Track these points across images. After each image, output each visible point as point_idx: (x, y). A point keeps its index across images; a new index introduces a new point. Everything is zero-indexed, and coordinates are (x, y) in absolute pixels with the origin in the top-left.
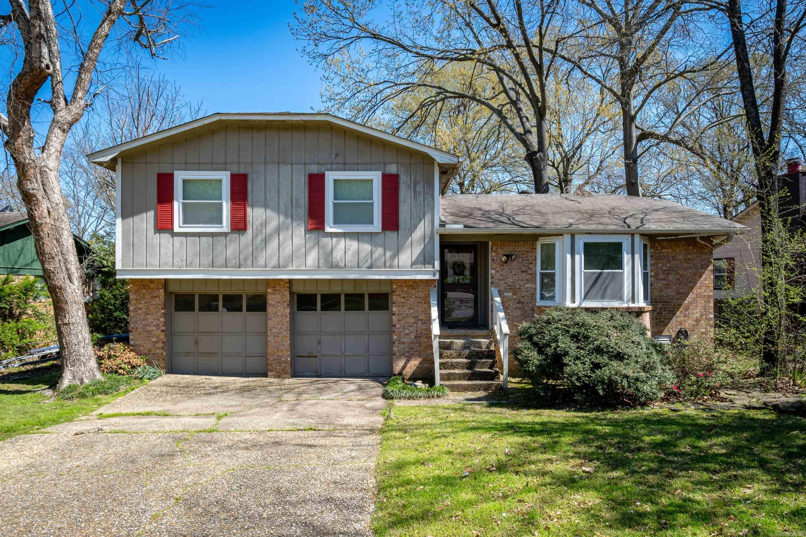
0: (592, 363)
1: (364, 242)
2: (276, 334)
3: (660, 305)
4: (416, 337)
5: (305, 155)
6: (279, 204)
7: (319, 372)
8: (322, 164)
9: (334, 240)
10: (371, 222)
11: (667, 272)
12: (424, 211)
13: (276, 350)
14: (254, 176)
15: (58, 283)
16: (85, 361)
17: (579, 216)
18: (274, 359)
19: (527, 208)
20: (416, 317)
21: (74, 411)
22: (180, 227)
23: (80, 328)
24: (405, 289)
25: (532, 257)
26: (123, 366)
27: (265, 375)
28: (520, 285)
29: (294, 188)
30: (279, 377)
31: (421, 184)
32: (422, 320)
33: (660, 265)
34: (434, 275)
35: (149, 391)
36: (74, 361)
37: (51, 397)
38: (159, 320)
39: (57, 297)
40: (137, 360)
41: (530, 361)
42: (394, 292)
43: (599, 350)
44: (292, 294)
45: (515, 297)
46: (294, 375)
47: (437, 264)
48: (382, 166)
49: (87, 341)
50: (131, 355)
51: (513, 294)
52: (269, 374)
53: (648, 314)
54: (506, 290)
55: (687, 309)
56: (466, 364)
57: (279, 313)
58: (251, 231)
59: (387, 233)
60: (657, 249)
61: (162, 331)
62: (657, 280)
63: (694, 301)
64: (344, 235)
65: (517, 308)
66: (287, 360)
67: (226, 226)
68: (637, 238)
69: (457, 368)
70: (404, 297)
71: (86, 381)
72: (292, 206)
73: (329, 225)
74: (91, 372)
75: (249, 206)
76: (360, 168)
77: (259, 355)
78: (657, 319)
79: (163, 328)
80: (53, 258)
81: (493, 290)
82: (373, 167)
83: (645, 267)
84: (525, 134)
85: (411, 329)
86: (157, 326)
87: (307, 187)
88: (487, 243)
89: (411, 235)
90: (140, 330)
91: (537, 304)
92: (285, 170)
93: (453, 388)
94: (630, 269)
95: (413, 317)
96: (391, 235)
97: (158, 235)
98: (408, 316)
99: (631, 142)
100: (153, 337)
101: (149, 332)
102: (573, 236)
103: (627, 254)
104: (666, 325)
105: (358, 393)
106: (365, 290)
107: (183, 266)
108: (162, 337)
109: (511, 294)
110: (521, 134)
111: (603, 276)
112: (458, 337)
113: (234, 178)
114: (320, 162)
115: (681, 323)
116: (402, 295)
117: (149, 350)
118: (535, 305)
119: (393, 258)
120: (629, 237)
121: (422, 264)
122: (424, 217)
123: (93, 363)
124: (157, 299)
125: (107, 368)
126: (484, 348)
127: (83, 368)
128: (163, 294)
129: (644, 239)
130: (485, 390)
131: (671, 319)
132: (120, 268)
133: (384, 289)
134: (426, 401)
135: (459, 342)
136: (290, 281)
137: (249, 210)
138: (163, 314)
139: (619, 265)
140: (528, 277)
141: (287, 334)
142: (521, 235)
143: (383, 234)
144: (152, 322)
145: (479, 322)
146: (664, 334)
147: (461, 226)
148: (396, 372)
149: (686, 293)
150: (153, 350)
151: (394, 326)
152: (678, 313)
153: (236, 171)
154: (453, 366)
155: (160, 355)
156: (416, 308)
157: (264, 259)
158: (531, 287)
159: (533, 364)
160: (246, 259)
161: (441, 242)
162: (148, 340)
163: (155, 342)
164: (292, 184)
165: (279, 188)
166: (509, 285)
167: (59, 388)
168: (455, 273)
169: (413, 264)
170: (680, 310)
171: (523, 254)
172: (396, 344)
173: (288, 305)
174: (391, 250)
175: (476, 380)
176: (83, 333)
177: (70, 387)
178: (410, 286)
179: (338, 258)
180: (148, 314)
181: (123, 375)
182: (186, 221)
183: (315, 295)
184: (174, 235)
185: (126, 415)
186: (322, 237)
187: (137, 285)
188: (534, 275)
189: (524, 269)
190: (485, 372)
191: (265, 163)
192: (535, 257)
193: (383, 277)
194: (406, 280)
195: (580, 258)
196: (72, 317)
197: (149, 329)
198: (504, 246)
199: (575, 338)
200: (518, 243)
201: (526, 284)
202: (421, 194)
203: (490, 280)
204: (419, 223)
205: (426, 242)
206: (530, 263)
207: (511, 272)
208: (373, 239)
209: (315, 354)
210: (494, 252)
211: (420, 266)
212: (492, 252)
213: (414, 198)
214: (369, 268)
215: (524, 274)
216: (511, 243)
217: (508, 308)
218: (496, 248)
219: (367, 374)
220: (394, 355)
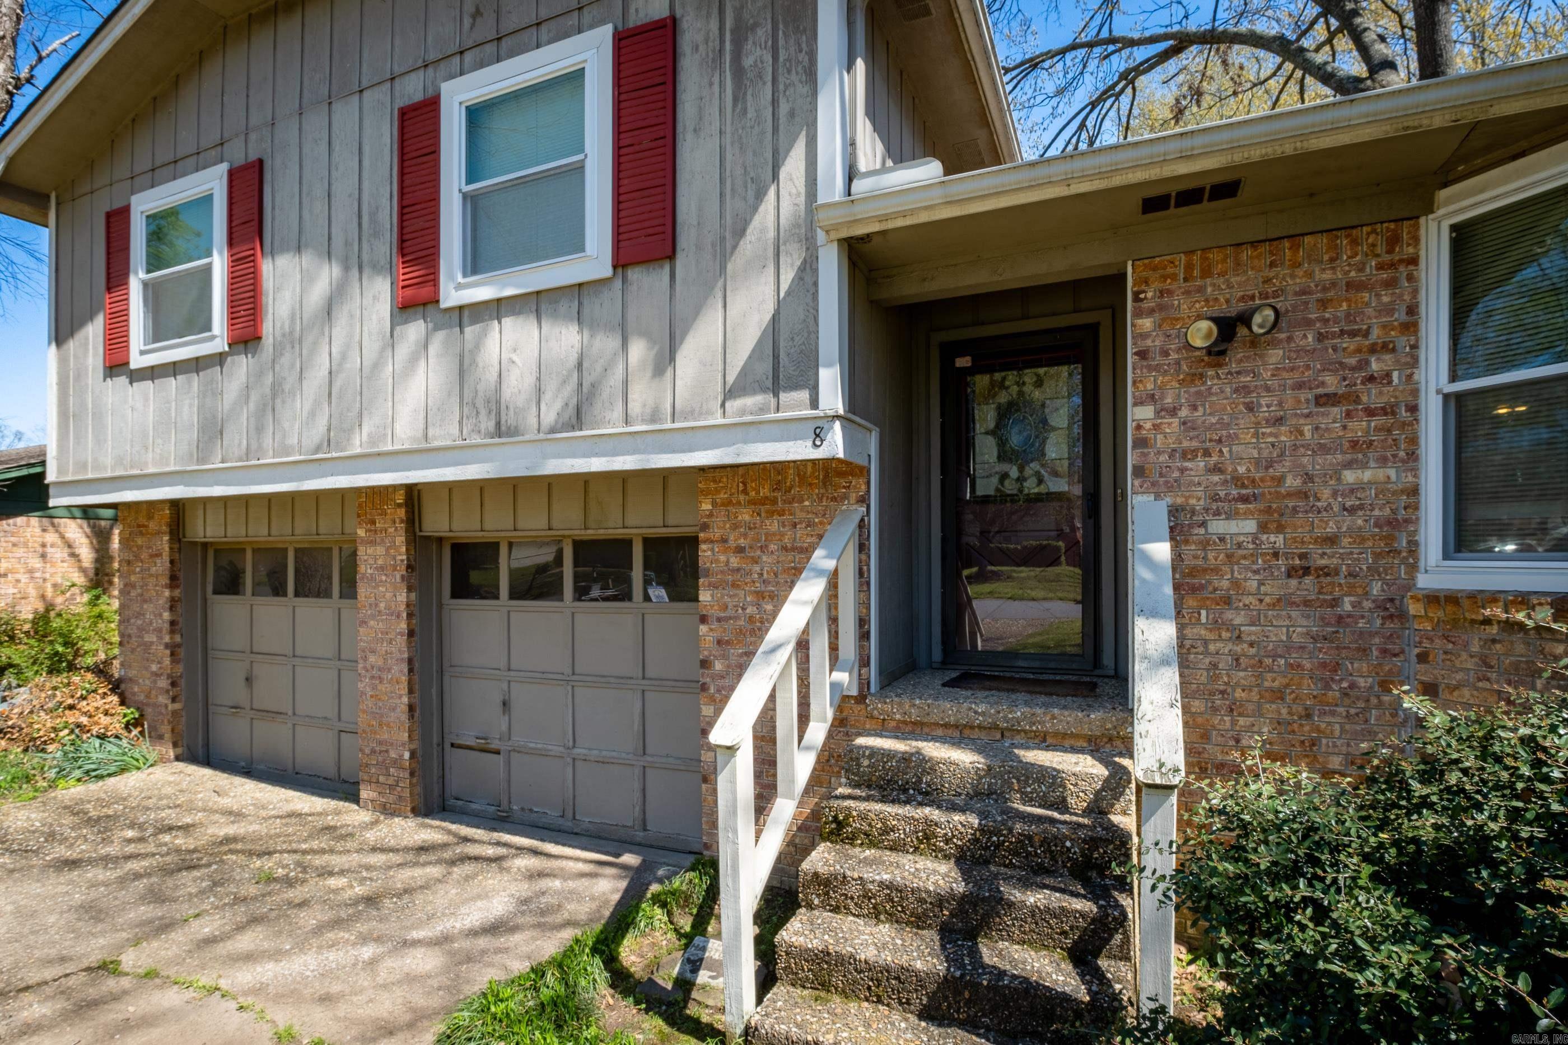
1: (560, 321)
2: (375, 672)
5: (393, 46)
6: (329, 232)
7: (504, 804)
8: (435, 63)
9: (469, 331)
10: (578, 243)
12: (776, 152)
13: (376, 723)
14: (278, 160)
18: (374, 751)
24: (745, 516)
25: (1389, 310)
27: (354, 797)
28: (1309, 478)
29: (365, 174)
31: (762, 33)
38: (159, 615)
40: (112, 721)
42: (708, 527)
44: (415, 542)
45: (1279, 540)
46: (443, 805)
47: (831, 382)
51: (1263, 528)
52: (363, 793)
57: (382, 605)
58: (270, 341)
59: (635, 274)
61: (167, 646)
64: (498, 310)
65: (1282, 602)
66: (401, 756)
67: (218, 333)
70: (740, 550)
72: (360, 236)
73: (451, 277)
75: (264, 256)
76: (545, 39)
79: (168, 639)
81: (1144, 510)
82: (586, 14)
86: (159, 632)
88: (1113, 269)
89: (723, 269)
92: (346, 113)
96: (648, 283)
100: (153, 661)
101: (147, 647)
106: (624, 524)
107: (147, 465)
108: (167, 661)
109: (1250, 526)
110: (1354, 77)
112: (958, 733)
113: (235, 179)
114: (432, 55)
116: (732, 543)
117: (148, 695)
118: (1410, 585)
119: (655, 371)
121: (763, 390)
122: (775, 177)
124: (158, 561)
126: (1074, 810)
132: (54, 478)
133: (680, 520)
135: (960, 762)
136: (409, 494)
137: (265, 271)
138: (168, 600)
140: (1359, 427)
141: (400, 672)
143: (618, 283)
144: (151, 623)
145: (1107, 658)
150: (153, 693)
151: (705, 664)
153: (238, 158)
155: (163, 711)
158: (1382, 488)
160: (260, 429)
162: (146, 669)
163: (156, 675)
165: (330, 185)
166: (1237, 480)
168: (1007, 454)
169: (729, 394)
171: (1323, 304)
173: (403, 577)
174: (646, 338)
178: (764, 500)
182: (158, 333)
183: (491, 547)
184: (137, 376)
186: (436, 328)
188: (1401, 411)
189: (1332, 383)
191: (301, 110)
192: (1412, 310)
197: (146, 638)
198: (1206, 273)
200: (1295, 248)
201: (1349, 465)
202: (760, 76)
203: (1131, 459)
204: (755, 209)
205: (784, 287)
206: (1373, 350)
207: (1250, 408)
208: (586, 311)
209: (495, 745)
210: (1151, 312)
211: (759, 399)
212: (1138, 314)
213: (735, 100)
214: (573, 428)
215: (1336, 411)
216: (1246, 254)
217: (1227, 601)
218: (1162, 293)
219: (640, 835)
220: (705, 780)
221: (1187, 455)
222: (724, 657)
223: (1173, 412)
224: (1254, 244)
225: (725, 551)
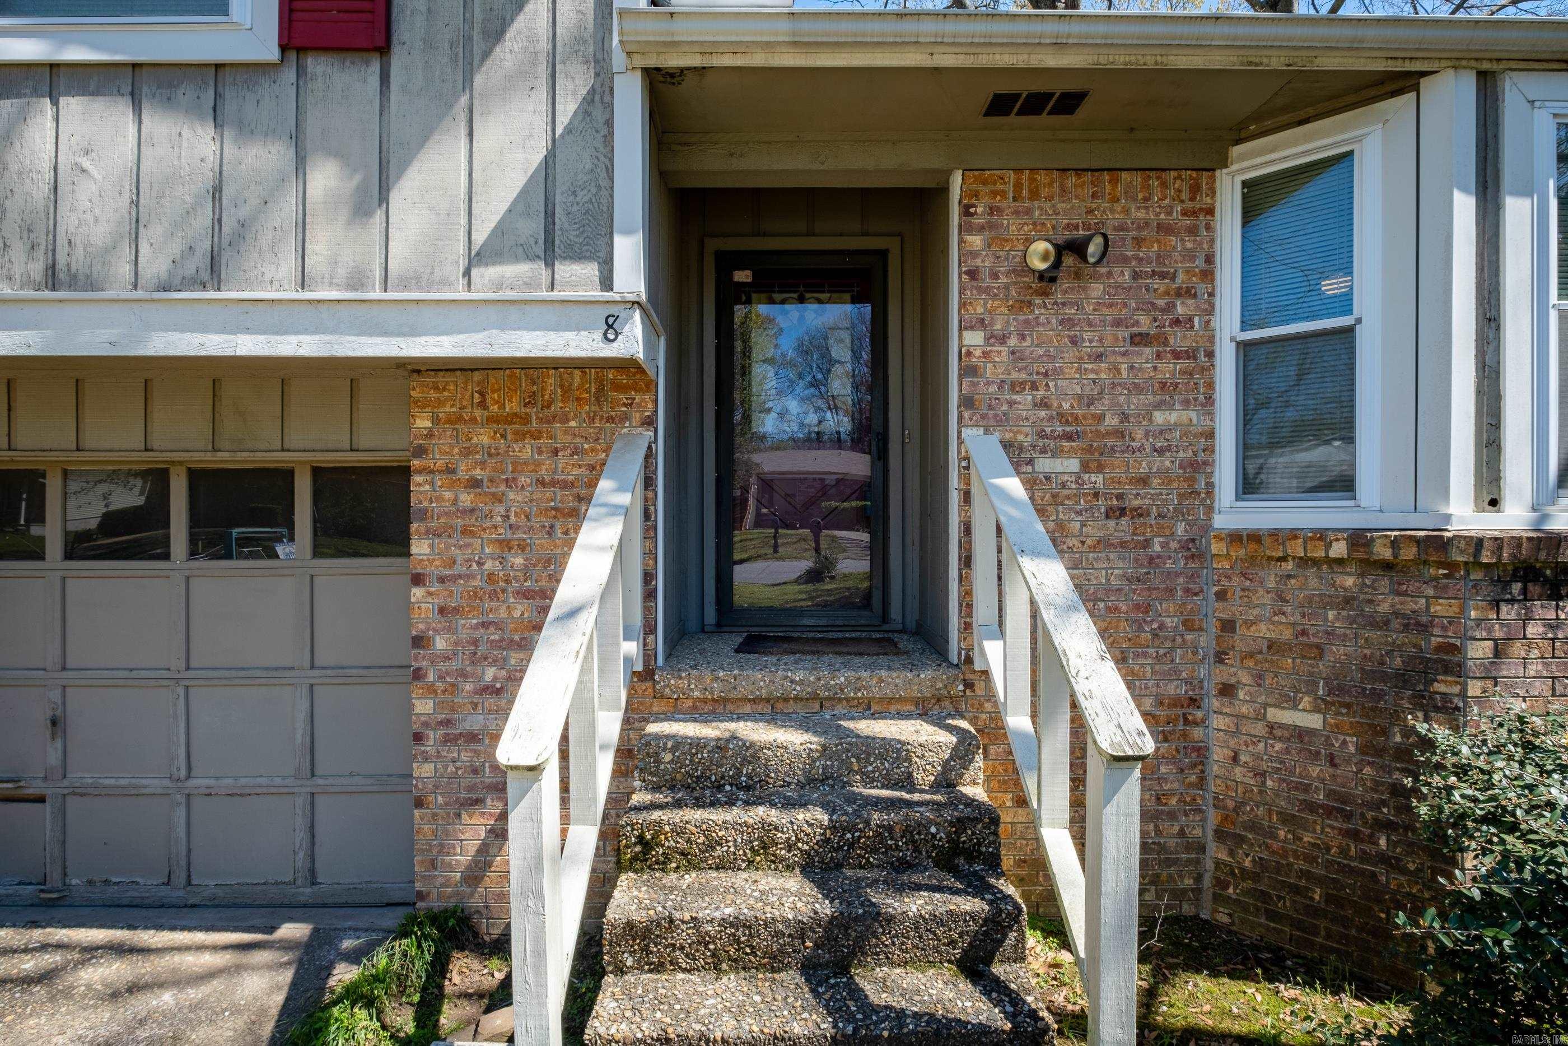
7: (55, 879)
24: (483, 438)
25: (1190, 256)
28: (1125, 417)
34: (611, 327)
42: (426, 452)
45: (1098, 479)
47: (630, 260)
51: (1085, 467)
56: (804, 927)
59: (317, 65)
64: (51, 82)
65: (1103, 544)
70: (475, 484)
81: (975, 439)
89: (468, 81)
91: (1219, 521)
96: (343, 83)
102: (1487, 84)
109: (1073, 465)
112: (773, 707)
116: (462, 474)
118: (1206, 528)
121: (531, 257)
126: (924, 787)
140: (1168, 369)
143: (289, 74)
145: (895, 612)
148: (433, 903)
151: (419, 641)
166: (1061, 417)
169: (476, 258)
171: (1138, 242)
172: (430, 746)
174: (338, 159)
178: (510, 419)
179: (10, 226)
188: (1202, 355)
189: (1145, 323)
192: (1210, 259)
198: (1034, 195)
200: (1115, 182)
201: (1158, 406)
203: (955, 389)
205: (563, 121)
206: (1178, 293)
207: (1074, 342)
209: (37, 787)
210: (981, 229)
211: (523, 269)
212: (966, 229)
214: (202, 286)
215: (1148, 351)
216: (1071, 180)
218: (992, 210)
219: (306, 893)
220: (419, 803)
221: (1016, 387)
222: (450, 630)
223: (1002, 340)
224: (1079, 171)
225: (452, 486)
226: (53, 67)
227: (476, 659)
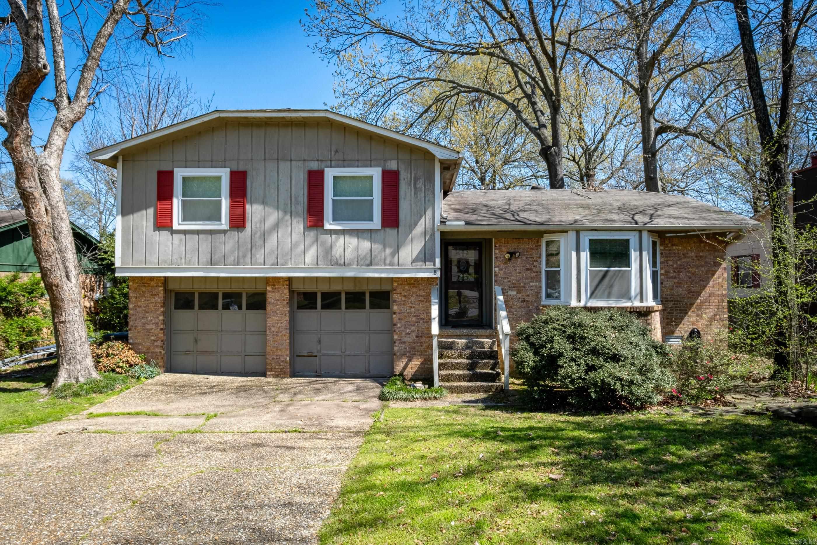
0: (587, 365)
1: (364, 239)
2: (275, 333)
3: (671, 305)
4: (417, 337)
5: (304, 151)
6: (278, 201)
7: (319, 371)
8: (322, 161)
9: (333, 237)
10: (371, 219)
11: (678, 270)
12: (425, 208)
13: (275, 350)
14: (254, 173)
15: (55, 281)
16: (81, 359)
17: (587, 212)
18: (273, 359)
19: (535, 204)
20: (418, 316)
21: (65, 410)
22: (179, 224)
23: (76, 326)
24: (406, 287)
25: (537, 254)
26: (121, 364)
27: (264, 375)
28: (525, 284)
29: (293, 186)
30: (277, 376)
31: (422, 181)
32: (423, 319)
33: (671, 263)
34: (435, 273)
35: (144, 390)
36: (70, 359)
37: (46, 396)
38: (158, 318)
39: (54, 294)
40: (136, 359)
41: (525, 362)
42: (395, 290)
43: (594, 352)
44: (292, 292)
45: (520, 295)
46: (294, 375)
47: (438, 261)
48: (383, 162)
49: (83, 339)
50: (129, 354)
51: (517, 293)
52: (268, 373)
53: (658, 313)
54: (510, 289)
55: (700, 308)
56: (467, 364)
57: (278, 312)
58: (250, 228)
59: (388, 230)
60: (667, 247)
61: (161, 329)
62: (668, 278)
63: (707, 299)
64: (344, 232)
65: (521, 307)
66: (286, 359)
67: (224, 224)
68: (645, 235)
69: (458, 369)
70: (405, 296)
71: (82, 380)
72: (291, 204)
73: (328, 221)
74: (87, 371)
75: (248, 203)
76: (359, 164)
77: (258, 354)
78: (668, 319)
79: (162, 327)
80: (50, 256)
81: (497, 289)
82: (373, 163)
83: (654, 264)
84: (539, 128)
85: (413, 328)
86: (157, 324)
87: (306, 184)
88: (491, 240)
89: (411, 232)
90: (139, 328)
91: (542, 303)
92: (285, 166)
93: (452, 390)
94: (638, 267)
95: (415, 316)
96: (391, 232)
97: (157, 232)
98: (409, 315)
99: (649, 136)
100: (152, 336)
101: (148, 330)
102: (578, 233)
103: (635, 251)
104: (677, 325)
105: (354, 394)
106: (366, 289)
107: (181, 264)
108: (161, 335)
109: (515, 293)
110: (535, 128)
111: (610, 275)
112: (460, 337)
113: (233, 174)
114: (320, 158)
115: (693, 324)
116: (403, 294)
117: (148, 349)
118: (540, 304)
119: (393, 255)
120: (637, 234)
121: (422, 261)
122: (425, 213)
123: (89, 362)
124: (156, 297)
125: (105, 367)
126: (487, 348)
127: (78, 367)
128: (162, 292)
129: (653, 235)
130: (486, 391)
131: (682, 319)
132: (119, 266)
133: (386, 288)
134: (423, 403)
135: (461, 342)
136: (290, 279)
137: (248, 207)
138: (162, 312)
139: (627, 263)
140: (532, 275)
141: (286, 333)
142: (525, 232)
143: (383, 231)
144: (151, 321)
145: (483, 322)
146: (675, 334)
147: (462, 223)
148: (397, 373)
149: (697, 292)
150: (152, 348)
151: (395, 325)
152: (690, 313)
153: (235, 169)
154: (454, 367)
155: (159, 354)
156: (417, 306)
157: (263, 257)
158: (536, 286)
159: (528, 365)
160: (244, 256)
161: (441, 240)
162: (147, 339)
163: (154, 341)
164: (291, 181)
165: (278, 185)
166: (513, 284)
167: (54, 386)
168: (460, 271)
169: (413, 261)
170: (692, 309)
171: (527, 252)
172: (397, 344)
173: (287, 303)
174: (390, 247)
175: (477, 381)
176: (80, 331)
177: (65, 385)
178: (412, 284)
179: (337, 256)
180: (147, 312)
181: (121, 373)
182: (185, 218)
183: (316, 293)
184: (173, 232)
185: (116, 415)
186: (322, 234)
187: (137, 283)
188: (539, 273)
189: (528, 266)
190: (485, 373)
191: (265, 160)
192: (540, 254)
193: (383, 275)
194: (407, 279)
195: (585, 256)
196: (69, 315)
197: (148, 327)
198: (508, 243)
199: (571, 338)
201: (531, 282)
202: (421, 190)
203: (494, 279)
204: (420, 220)
205: (427, 239)
206: (535, 261)
207: (515, 270)
208: (373, 236)
209: (315, 354)
210: (497, 249)
211: (421, 263)
212: (495, 249)
213: (415, 194)
214: (369, 265)
215: (529, 272)
216: (515, 240)
217: (511, 307)
218: (500, 246)
219: (368, 375)
220: (395, 355)
221: (505, 278)
223: (502, 269)
225: (399, 296)
226: (344, 230)
227: (405, 328)
